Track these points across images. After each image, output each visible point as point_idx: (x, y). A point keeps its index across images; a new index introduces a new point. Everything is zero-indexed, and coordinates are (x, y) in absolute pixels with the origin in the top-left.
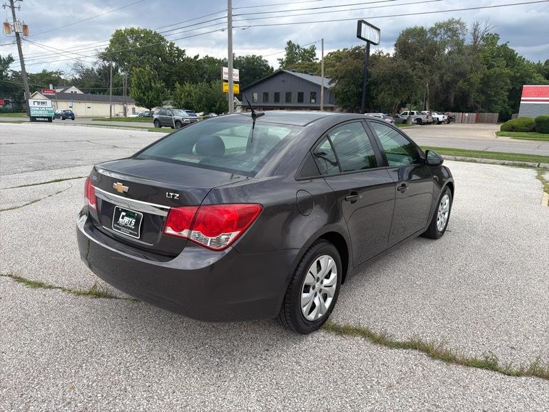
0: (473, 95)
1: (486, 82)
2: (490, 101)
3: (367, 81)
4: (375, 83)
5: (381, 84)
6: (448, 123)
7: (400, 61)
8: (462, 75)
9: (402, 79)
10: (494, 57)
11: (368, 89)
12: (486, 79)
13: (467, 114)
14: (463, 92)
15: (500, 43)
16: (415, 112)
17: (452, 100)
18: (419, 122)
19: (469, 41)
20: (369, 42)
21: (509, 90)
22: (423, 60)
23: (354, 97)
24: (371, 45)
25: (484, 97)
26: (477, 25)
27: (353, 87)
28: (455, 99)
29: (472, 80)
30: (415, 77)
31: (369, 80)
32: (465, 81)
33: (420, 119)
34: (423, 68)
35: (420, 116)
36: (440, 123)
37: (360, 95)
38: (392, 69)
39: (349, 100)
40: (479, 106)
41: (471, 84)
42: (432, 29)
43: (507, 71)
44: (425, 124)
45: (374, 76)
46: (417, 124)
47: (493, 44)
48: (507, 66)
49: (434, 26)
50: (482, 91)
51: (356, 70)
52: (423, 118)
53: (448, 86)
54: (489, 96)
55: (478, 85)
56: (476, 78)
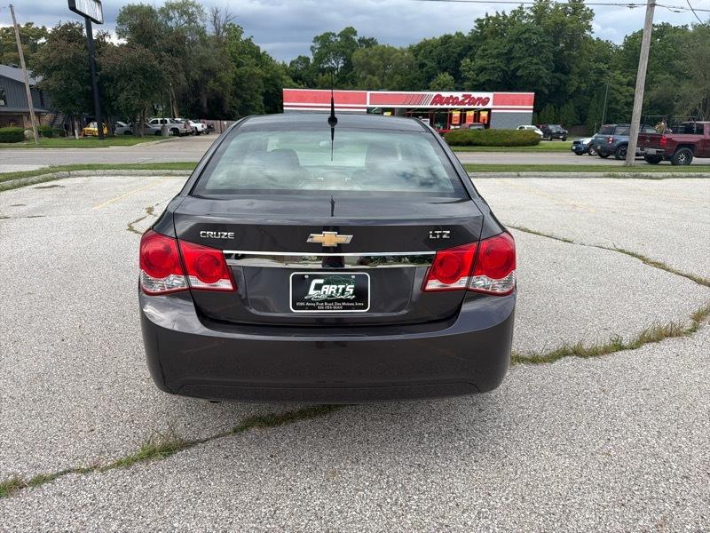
0: (228, 98)
1: (239, 81)
2: (248, 106)
3: (97, 75)
4: (109, 78)
5: (118, 80)
6: (207, 133)
7: (140, 50)
8: (210, 73)
9: (148, 75)
10: (240, 54)
11: (101, 88)
12: (238, 80)
13: (225, 123)
14: (215, 95)
15: (243, 37)
16: (168, 119)
17: (205, 105)
18: (176, 132)
19: (210, 31)
20: (89, 19)
21: (263, 94)
22: (171, 51)
23: (80, 98)
24: (93, 23)
25: (239, 102)
26: (217, 12)
27: (76, 84)
28: (208, 102)
29: (224, 81)
30: (164, 72)
31: (99, 73)
32: (215, 81)
33: (177, 129)
34: (173, 62)
35: (176, 126)
36: (198, 133)
37: (89, 95)
38: (132, 60)
39: (74, 102)
40: (237, 113)
41: (223, 85)
42: (162, 10)
43: (258, 71)
44: (182, 135)
45: (106, 69)
46: (174, 135)
47: (237, 38)
48: (257, 65)
49: (164, 6)
50: (235, 94)
51: (76, 59)
52: (180, 127)
53: (197, 86)
54: (244, 100)
55: (230, 88)
56: (228, 76)
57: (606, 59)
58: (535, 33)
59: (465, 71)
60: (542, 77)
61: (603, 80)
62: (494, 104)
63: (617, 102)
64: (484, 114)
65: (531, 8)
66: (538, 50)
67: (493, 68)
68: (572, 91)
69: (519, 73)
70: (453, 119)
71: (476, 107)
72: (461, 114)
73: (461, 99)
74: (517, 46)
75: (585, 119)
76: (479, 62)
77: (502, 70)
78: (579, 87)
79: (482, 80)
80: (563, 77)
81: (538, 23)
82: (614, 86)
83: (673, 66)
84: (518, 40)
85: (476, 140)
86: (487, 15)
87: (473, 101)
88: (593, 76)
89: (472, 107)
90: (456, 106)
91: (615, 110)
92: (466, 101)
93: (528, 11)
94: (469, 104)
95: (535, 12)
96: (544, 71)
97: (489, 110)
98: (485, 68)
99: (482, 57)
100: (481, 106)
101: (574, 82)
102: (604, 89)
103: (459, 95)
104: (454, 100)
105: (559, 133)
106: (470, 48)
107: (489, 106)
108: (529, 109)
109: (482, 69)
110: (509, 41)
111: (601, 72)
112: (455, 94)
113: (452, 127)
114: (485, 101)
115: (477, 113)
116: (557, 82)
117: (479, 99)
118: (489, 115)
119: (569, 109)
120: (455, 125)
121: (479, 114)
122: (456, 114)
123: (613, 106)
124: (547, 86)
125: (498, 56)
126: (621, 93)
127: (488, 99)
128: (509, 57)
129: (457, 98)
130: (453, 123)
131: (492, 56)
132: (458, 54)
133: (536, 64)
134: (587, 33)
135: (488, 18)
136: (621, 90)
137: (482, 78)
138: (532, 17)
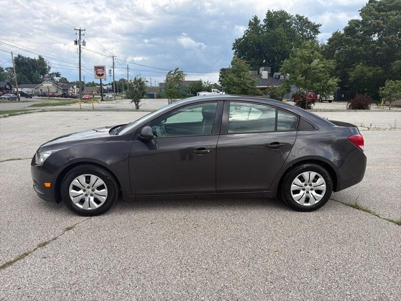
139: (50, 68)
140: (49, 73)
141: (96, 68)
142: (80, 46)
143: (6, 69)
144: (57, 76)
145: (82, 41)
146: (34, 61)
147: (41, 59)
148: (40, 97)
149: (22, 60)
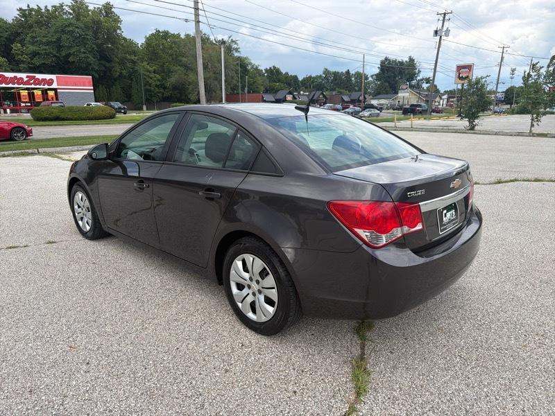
57: (134, 53)
58: (77, 27)
59: (18, 54)
60: (90, 64)
61: (136, 68)
62: (58, 85)
63: (150, 85)
64: (51, 93)
65: (69, 6)
66: (82, 41)
67: (46, 54)
68: (117, 76)
69: (71, 59)
70: (22, 98)
71: (42, 86)
72: (29, 93)
73: (25, 79)
74: (64, 37)
75: (130, 97)
76: (32, 48)
77: (55, 56)
78: (121, 73)
79: (38, 64)
80: (107, 64)
81: (78, 20)
82: (145, 73)
83: (181, 61)
84: (63, 32)
85: (62, 116)
86: (28, 6)
87: (38, 82)
88: (129, 65)
89: (38, 86)
90: (21, 86)
91: (150, 91)
92: (32, 82)
93: (67, 8)
94: (35, 84)
95: (73, 10)
96: (91, 59)
97: (55, 90)
98: (38, 54)
99: (33, 44)
100: (46, 87)
101: (117, 70)
102: (140, 74)
103: (24, 76)
104: (20, 81)
105: (120, 108)
106: (18, 34)
107: (54, 86)
108: (89, 89)
109: (35, 54)
110: (55, 32)
111: (134, 62)
112: (19, 75)
113: (23, 104)
114: (50, 82)
115: (45, 92)
116: (103, 68)
117: (44, 80)
118: (56, 94)
119: (117, 89)
120: (25, 103)
121: (47, 93)
122: (24, 93)
123: (148, 87)
124: (97, 71)
125: (48, 43)
126: (151, 78)
127: (52, 80)
128: (58, 45)
129: (21, 79)
130: (23, 100)
131: (42, 43)
132: (6, 38)
133: (84, 53)
134: (118, 31)
135: (31, 10)
136: (151, 76)
137: (37, 62)
138: (71, 14)
139: (419, 72)
140: (419, 78)
141: (459, 68)
142: (441, 37)
143: (372, 76)
144: (427, 83)
145: (445, 29)
146: (401, 63)
147: (411, 60)
148: (395, 111)
149: (389, 63)
